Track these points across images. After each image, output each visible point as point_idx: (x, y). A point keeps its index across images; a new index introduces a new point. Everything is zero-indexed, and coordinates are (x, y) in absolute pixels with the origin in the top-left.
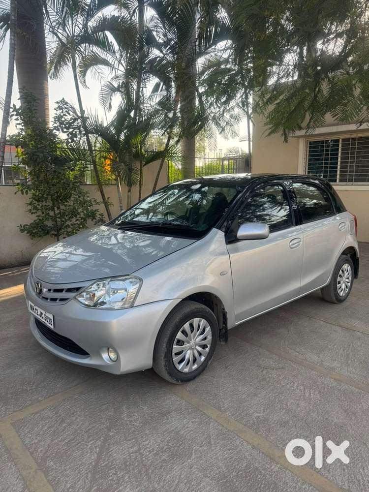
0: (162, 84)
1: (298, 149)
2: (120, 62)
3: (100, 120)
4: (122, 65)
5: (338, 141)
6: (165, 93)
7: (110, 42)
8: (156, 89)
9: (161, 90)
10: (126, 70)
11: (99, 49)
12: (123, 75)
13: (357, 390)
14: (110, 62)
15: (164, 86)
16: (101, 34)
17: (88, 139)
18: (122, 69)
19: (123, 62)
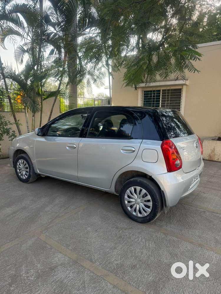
0: (56, 50)
1: (138, 95)
2: (28, 35)
3: (13, 70)
4: (29, 36)
5: (160, 91)
6: (58, 56)
7: (21, 21)
8: (52, 52)
9: (55, 54)
10: (32, 39)
11: (14, 24)
12: (30, 43)
13: (176, 239)
14: (21, 33)
15: (57, 52)
16: (14, 14)
17: (5, 81)
18: (29, 39)
19: (30, 34)
